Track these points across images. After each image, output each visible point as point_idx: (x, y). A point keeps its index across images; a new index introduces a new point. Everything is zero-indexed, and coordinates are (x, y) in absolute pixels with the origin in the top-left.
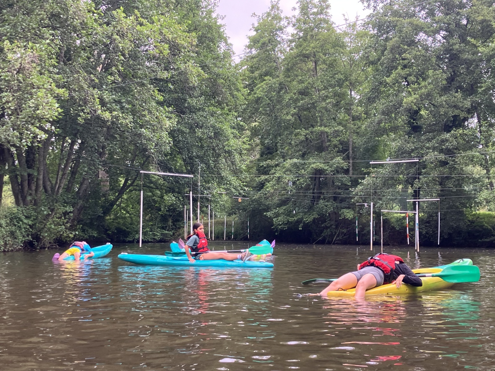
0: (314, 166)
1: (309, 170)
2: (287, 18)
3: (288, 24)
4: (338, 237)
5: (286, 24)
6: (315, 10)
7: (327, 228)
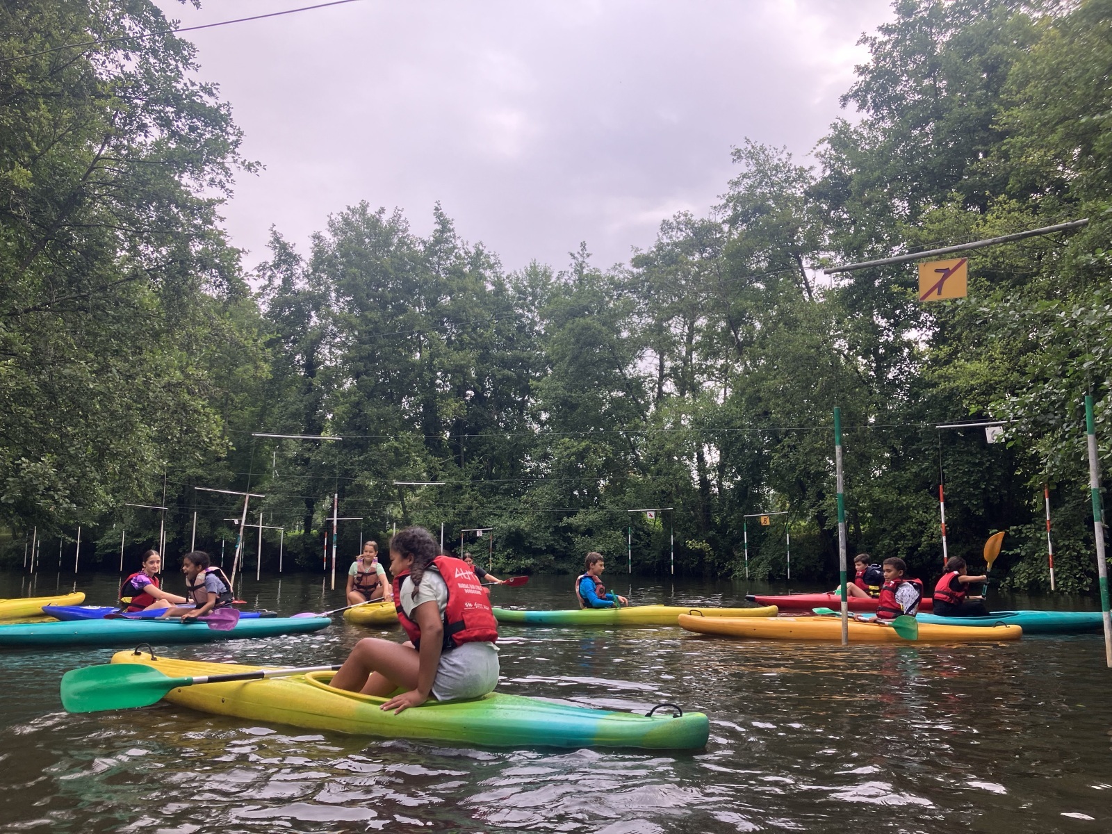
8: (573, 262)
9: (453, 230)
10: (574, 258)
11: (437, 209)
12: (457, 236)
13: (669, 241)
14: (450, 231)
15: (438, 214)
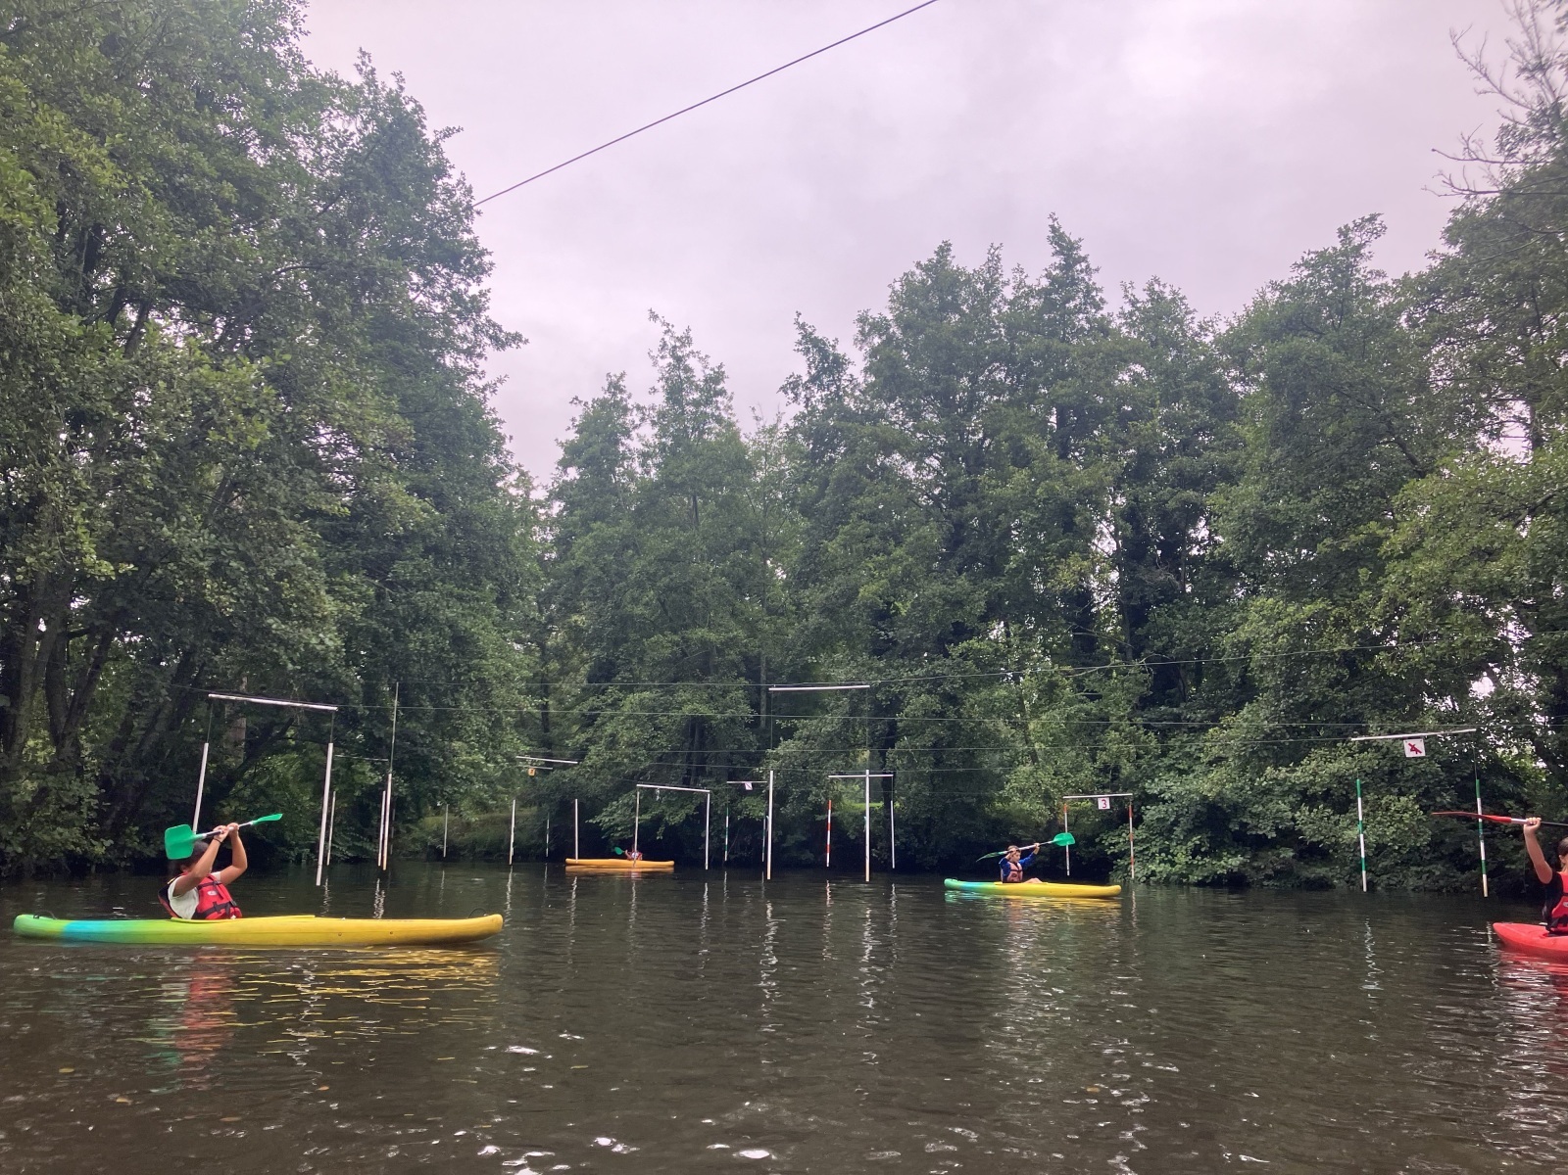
2: (639, 408)
3: (643, 419)
5: (637, 422)
6: (696, 395)
9: (1084, 259)
11: (1052, 227)
12: (1093, 267)
14: (1080, 260)
15: (1057, 237)
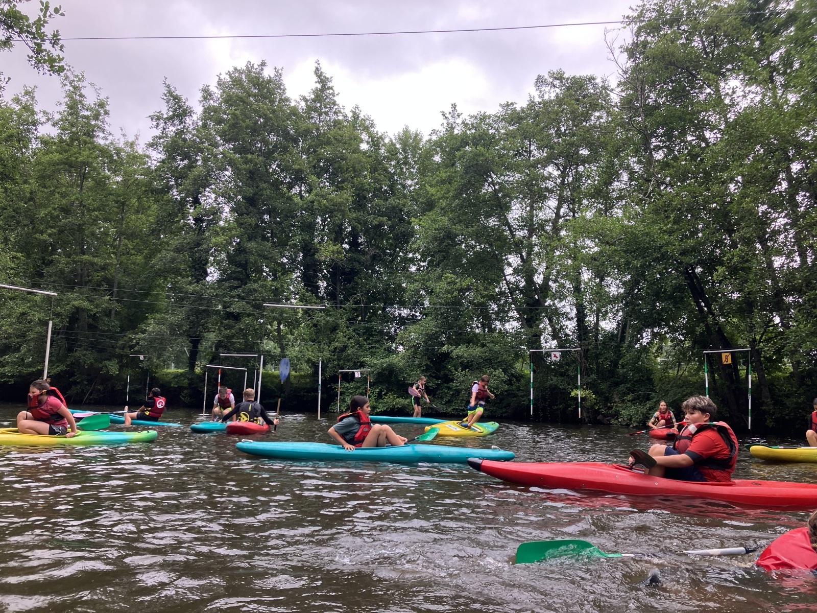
0: (76, 303)
1: (68, 307)
2: (45, 113)
3: (48, 120)
4: (90, 394)
5: (43, 119)
7: (75, 383)
8: (445, 122)
9: (331, 88)
10: (446, 118)
11: (317, 68)
12: (336, 93)
13: (540, 100)
14: (329, 88)
15: (318, 73)
